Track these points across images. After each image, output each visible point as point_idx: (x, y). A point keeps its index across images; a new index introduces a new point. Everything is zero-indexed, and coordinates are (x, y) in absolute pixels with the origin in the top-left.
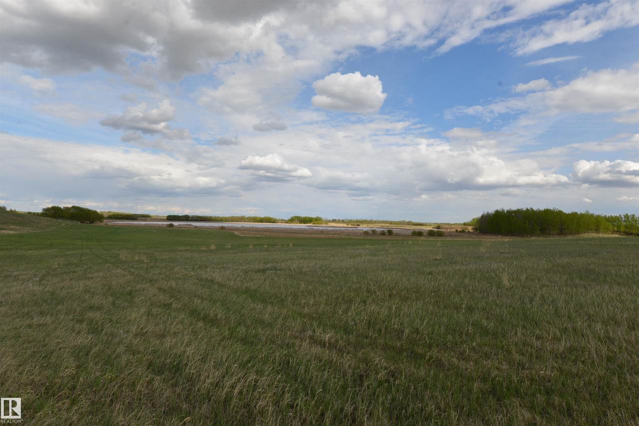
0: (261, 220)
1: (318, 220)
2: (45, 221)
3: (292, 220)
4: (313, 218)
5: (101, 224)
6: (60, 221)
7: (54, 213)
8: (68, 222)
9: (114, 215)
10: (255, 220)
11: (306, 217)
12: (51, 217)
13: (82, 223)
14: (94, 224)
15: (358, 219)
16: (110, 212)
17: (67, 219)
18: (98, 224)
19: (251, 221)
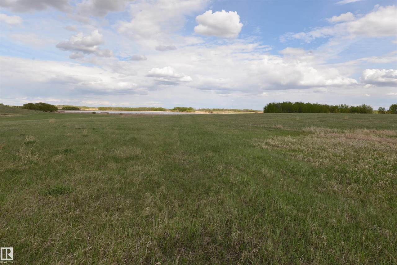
0: (156, 110)
1: (190, 109)
2: (26, 111)
3: (175, 109)
4: (188, 108)
5: (56, 113)
6: (33, 111)
7: (30, 107)
8: (38, 112)
9: (66, 107)
10: (152, 109)
11: (184, 108)
12: (28, 109)
13: (46, 112)
14: (53, 113)
15: (215, 108)
16: (64, 105)
17: (37, 110)
18: (55, 112)
19: (150, 110)
